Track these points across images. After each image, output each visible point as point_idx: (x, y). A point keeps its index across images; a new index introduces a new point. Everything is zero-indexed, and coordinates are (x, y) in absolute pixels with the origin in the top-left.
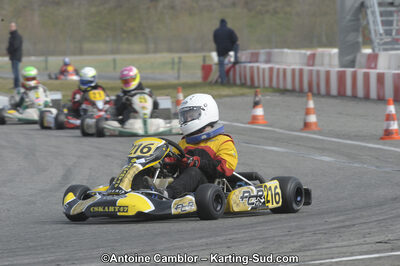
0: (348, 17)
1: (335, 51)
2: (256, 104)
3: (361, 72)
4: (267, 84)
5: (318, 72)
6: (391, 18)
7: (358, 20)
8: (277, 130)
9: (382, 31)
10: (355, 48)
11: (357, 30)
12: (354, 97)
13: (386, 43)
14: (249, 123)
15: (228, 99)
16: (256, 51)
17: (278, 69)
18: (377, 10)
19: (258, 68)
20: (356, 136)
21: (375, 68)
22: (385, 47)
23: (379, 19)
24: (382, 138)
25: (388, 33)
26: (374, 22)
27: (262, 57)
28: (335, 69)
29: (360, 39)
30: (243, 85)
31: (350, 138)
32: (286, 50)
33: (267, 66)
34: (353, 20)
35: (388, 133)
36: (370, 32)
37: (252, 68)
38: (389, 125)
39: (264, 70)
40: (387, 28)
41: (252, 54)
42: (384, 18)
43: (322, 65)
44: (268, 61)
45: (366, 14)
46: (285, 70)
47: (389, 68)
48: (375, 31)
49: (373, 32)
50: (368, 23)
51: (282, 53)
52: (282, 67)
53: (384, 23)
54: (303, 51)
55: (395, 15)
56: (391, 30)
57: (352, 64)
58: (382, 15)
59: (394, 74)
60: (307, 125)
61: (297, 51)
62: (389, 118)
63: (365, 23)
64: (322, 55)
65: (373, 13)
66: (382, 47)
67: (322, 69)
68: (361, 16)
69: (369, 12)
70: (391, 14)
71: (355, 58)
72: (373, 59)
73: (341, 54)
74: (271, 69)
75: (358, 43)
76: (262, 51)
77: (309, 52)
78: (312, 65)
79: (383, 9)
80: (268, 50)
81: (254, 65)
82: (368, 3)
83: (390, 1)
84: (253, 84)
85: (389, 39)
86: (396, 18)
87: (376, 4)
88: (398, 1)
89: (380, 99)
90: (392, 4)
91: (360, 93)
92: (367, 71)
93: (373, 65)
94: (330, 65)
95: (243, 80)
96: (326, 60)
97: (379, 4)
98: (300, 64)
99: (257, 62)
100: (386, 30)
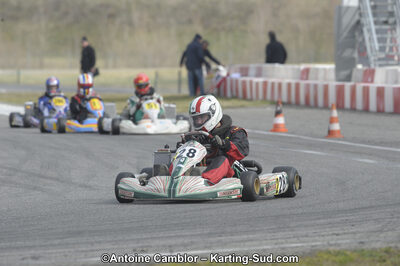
0: (345, 34)
1: (331, 66)
2: (278, 113)
3: (360, 87)
4: (261, 97)
5: (316, 86)
6: (385, 36)
7: (354, 37)
8: (302, 137)
9: (377, 48)
10: (351, 63)
11: (353, 47)
12: (353, 109)
13: (380, 59)
14: (271, 131)
16: (245, 65)
17: (273, 84)
18: (373, 28)
19: (251, 82)
20: (382, 142)
22: (381, 63)
23: (375, 36)
25: (382, 49)
26: (370, 39)
27: (252, 72)
28: (333, 84)
29: (356, 55)
31: (376, 144)
32: (277, 65)
33: (260, 80)
34: (346, 38)
36: (365, 48)
37: (245, 81)
39: (257, 84)
40: (381, 45)
41: (241, 69)
42: (380, 36)
43: (316, 79)
44: (259, 74)
45: (362, 32)
46: (280, 85)
47: (386, 82)
48: (371, 47)
49: (368, 48)
50: (364, 40)
51: (274, 68)
52: (276, 80)
53: (380, 40)
54: (296, 66)
55: (389, 32)
56: (385, 47)
57: (348, 78)
58: (377, 32)
59: (394, 89)
60: (331, 133)
63: (360, 40)
64: (317, 70)
65: (369, 30)
66: (378, 63)
67: (320, 83)
68: (357, 34)
69: (365, 29)
70: (385, 32)
71: (351, 73)
72: (369, 75)
73: (338, 70)
74: (265, 83)
75: (354, 59)
76: (252, 66)
77: (303, 67)
78: (307, 79)
79: (378, 27)
80: (258, 65)
81: (247, 79)
82: (363, 21)
83: (384, 19)
84: (245, 97)
85: (383, 55)
86: (389, 36)
87: (372, 23)
88: (391, 20)
89: (380, 111)
90: (386, 23)
91: (359, 105)
92: (366, 85)
93: (370, 80)
94: (325, 79)
95: (234, 93)
96: (321, 75)
97: (376, 23)
98: (293, 78)
99: (247, 76)
100: (380, 47)
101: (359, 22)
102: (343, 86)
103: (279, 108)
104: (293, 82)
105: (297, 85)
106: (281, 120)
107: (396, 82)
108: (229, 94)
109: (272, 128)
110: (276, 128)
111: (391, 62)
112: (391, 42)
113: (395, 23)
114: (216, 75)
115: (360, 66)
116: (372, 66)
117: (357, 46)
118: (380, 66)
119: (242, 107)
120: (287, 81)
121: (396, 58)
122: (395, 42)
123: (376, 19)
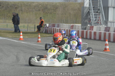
3: (89, 31)
7: (87, 16)
10: (86, 24)
12: (86, 38)
16: (54, 24)
18: (93, 13)
19: (56, 29)
20: (95, 50)
21: (93, 30)
22: (95, 24)
23: (94, 16)
24: (104, 51)
26: (92, 17)
27: (56, 26)
28: (80, 30)
29: (88, 22)
32: (64, 24)
33: (59, 28)
34: (85, 16)
35: (106, 49)
37: (54, 28)
38: (106, 47)
39: (57, 29)
43: (75, 29)
44: (58, 27)
49: (92, 20)
50: (90, 17)
51: (63, 25)
54: (69, 25)
57: (85, 29)
59: (99, 32)
61: (68, 24)
62: (106, 45)
64: (76, 26)
69: (91, 14)
71: (86, 27)
73: (82, 26)
76: (56, 24)
77: (71, 25)
78: (73, 29)
80: (58, 24)
82: (90, 11)
83: (97, 11)
85: (96, 22)
86: (98, 16)
87: (93, 12)
88: (99, 11)
89: (95, 39)
90: (97, 12)
91: (88, 37)
92: (91, 31)
93: (92, 29)
94: (78, 29)
95: (51, 32)
97: (94, 12)
98: (69, 28)
99: (54, 27)
100: (95, 20)
101: (89, 12)
102: (84, 31)
104: (68, 29)
105: (70, 30)
107: (100, 30)
108: (49, 32)
111: (98, 24)
112: (98, 18)
114: (45, 26)
115: (89, 25)
116: (93, 25)
117: (88, 19)
118: (95, 25)
121: (100, 23)
122: (100, 18)
123: (94, 11)
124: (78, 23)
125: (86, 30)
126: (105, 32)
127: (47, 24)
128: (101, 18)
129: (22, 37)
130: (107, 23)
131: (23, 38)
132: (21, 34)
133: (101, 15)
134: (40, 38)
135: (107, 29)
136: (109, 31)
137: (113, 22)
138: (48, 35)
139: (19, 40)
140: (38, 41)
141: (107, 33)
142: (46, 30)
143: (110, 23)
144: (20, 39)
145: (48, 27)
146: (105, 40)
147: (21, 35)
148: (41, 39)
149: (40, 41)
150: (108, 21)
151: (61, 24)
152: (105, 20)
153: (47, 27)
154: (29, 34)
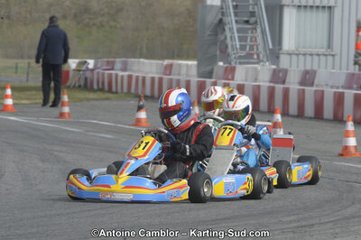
0: (209, 32)
1: (195, 63)
2: (140, 108)
3: (220, 83)
4: (125, 90)
5: (178, 80)
6: (246, 35)
7: (217, 35)
9: (238, 46)
10: (213, 60)
11: (215, 44)
13: (240, 57)
14: (134, 125)
15: (96, 102)
16: (113, 59)
17: (137, 77)
18: (235, 27)
19: (117, 75)
21: (233, 79)
22: (241, 61)
23: (236, 35)
25: (243, 48)
26: (231, 37)
27: (118, 66)
28: (195, 80)
29: (218, 53)
30: (101, 90)
32: (142, 60)
33: (126, 74)
34: (209, 35)
36: (227, 46)
37: (111, 75)
39: (122, 77)
40: (242, 43)
41: (108, 62)
42: (240, 35)
43: (179, 74)
44: (124, 69)
45: (224, 30)
46: (144, 79)
47: (246, 80)
48: (232, 46)
49: (230, 47)
50: (226, 38)
51: (139, 62)
52: (141, 75)
53: (241, 39)
54: (160, 62)
55: (250, 32)
56: (246, 46)
57: (210, 75)
58: (238, 31)
59: (254, 86)
61: (154, 61)
62: (275, 125)
63: (223, 38)
64: (180, 65)
65: (231, 29)
66: (238, 61)
67: (183, 78)
69: (227, 28)
70: (245, 31)
71: (213, 69)
72: (230, 72)
73: (199, 65)
74: (130, 77)
75: (216, 55)
76: (118, 60)
77: (166, 62)
78: (170, 74)
79: (240, 26)
80: (124, 59)
81: (113, 72)
82: (226, 20)
83: (246, 19)
84: (110, 91)
85: (243, 53)
86: (250, 35)
87: (234, 22)
88: (252, 20)
90: (247, 22)
92: (227, 81)
93: (230, 77)
94: (187, 75)
95: (101, 86)
96: (184, 71)
97: (236, 22)
98: (157, 73)
99: (112, 69)
100: (241, 45)
101: (221, 21)
102: (205, 82)
103: (141, 103)
104: (157, 76)
105: (161, 80)
106: (143, 115)
107: (256, 80)
108: (95, 87)
109: (134, 122)
110: (138, 122)
111: (251, 61)
112: (251, 41)
113: (256, 23)
114: (84, 68)
115: (221, 64)
116: (233, 64)
117: (219, 44)
118: (240, 63)
119: (107, 99)
120: (151, 75)
121: (255, 57)
122: (256, 40)
123: (237, 18)
124: (188, 58)
125: (211, 78)
126: (272, 85)
127: (88, 61)
128: (259, 40)
129: (9, 102)
130: (278, 57)
131: (14, 104)
132: (9, 92)
133: (259, 30)
134: (69, 105)
135: (279, 76)
136: (284, 82)
137: (297, 55)
138: (92, 95)
139: (2, 110)
140: (62, 115)
141: (279, 87)
142: (86, 79)
143: (288, 57)
144: (5, 109)
145: (92, 70)
146: (271, 111)
147: (7, 97)
148: (71, 109)
149: (69, 114)
150: (281, 49)
151: (133, 60)
152: (271, 47)
153: (88, 69)
154: (34, 92)
